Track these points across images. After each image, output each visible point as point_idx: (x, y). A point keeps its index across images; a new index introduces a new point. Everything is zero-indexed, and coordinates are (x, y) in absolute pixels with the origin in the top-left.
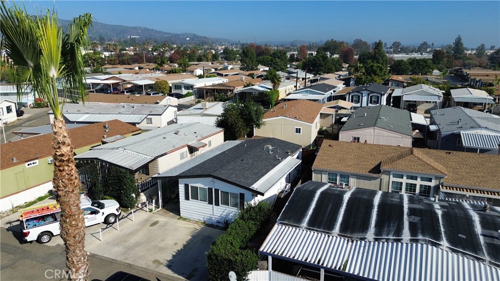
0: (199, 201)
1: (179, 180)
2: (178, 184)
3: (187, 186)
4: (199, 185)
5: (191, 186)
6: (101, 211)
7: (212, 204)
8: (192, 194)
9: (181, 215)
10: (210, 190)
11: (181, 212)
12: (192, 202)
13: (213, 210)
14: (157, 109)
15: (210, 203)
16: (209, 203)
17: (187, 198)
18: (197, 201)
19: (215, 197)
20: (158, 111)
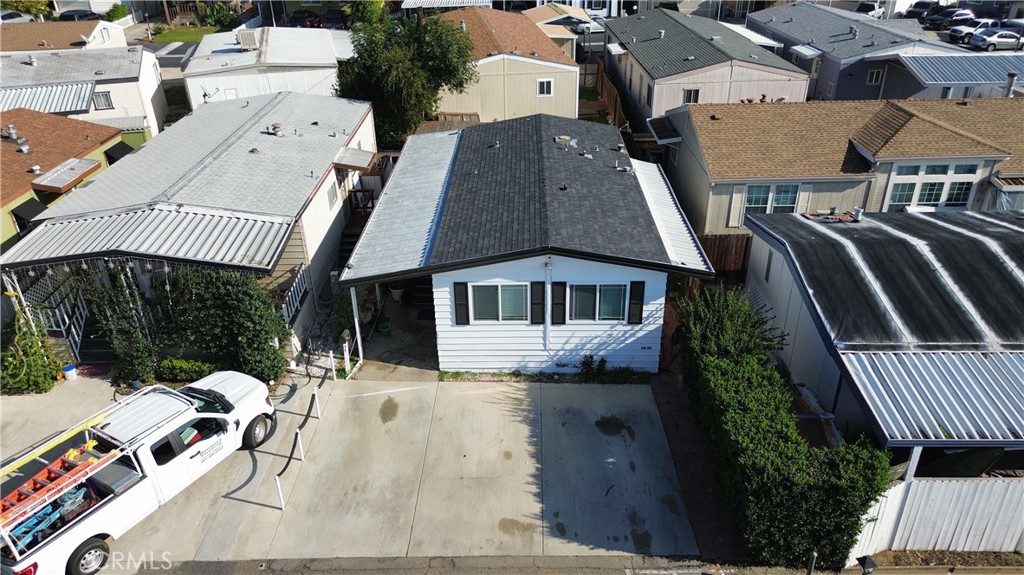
0: (501, 322)
1: (435, 277)
2: (432, 289)
3: (460, 290)
4: (499, 282)
5: (473, 287)
6: (230, 418)
7: (542, 321)
8: (478, 305)
9: (441, 366)
10: (538, 287)
11: (440, 360)
12: (478, 328)
13: (544, 338)
14: (115, 63)
15: (538, 319)
16: (533, 322)
17: (461, 318)
18: (496, 322)
19: (553, 304)
20: (119, 68)
